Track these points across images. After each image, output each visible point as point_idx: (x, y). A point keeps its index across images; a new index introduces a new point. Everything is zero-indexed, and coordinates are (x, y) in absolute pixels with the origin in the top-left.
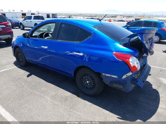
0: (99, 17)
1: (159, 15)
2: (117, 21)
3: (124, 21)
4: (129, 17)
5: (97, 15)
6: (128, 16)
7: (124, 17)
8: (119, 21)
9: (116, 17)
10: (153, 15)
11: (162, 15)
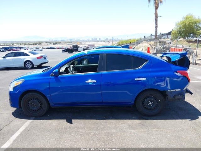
0: (18, 45)
1: (85, 40)
2: (46, 49)
3: (55, 48)
4: (56, 43)
5: (15, 42)
6: (54, 42)
7: (50, 44)
8: (48, 48)
9: (40, 44)
10: (80, 41)
11: (88, 40)
